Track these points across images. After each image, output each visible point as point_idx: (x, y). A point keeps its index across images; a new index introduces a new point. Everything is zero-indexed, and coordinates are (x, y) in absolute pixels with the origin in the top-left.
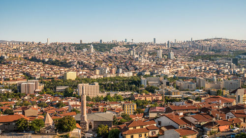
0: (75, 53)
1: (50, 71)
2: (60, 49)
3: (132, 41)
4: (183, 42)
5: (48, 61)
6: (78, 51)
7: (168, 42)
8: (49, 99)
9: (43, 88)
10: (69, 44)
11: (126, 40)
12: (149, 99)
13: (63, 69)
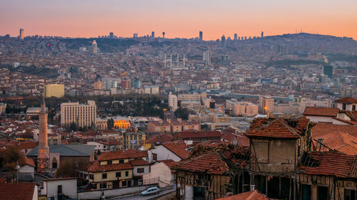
0: (66, 54)
1: (21, 83)
2: (41, 48)
3: (162, 37)
4: (248, 38)
5: (19, 67)
6: (71, 51)
7: (223, 38)
8: (11, 127)
9: (5, 110)
10: (57, 38)
11: (153, 33)
12: (177, 129)
13: (43, 80)
